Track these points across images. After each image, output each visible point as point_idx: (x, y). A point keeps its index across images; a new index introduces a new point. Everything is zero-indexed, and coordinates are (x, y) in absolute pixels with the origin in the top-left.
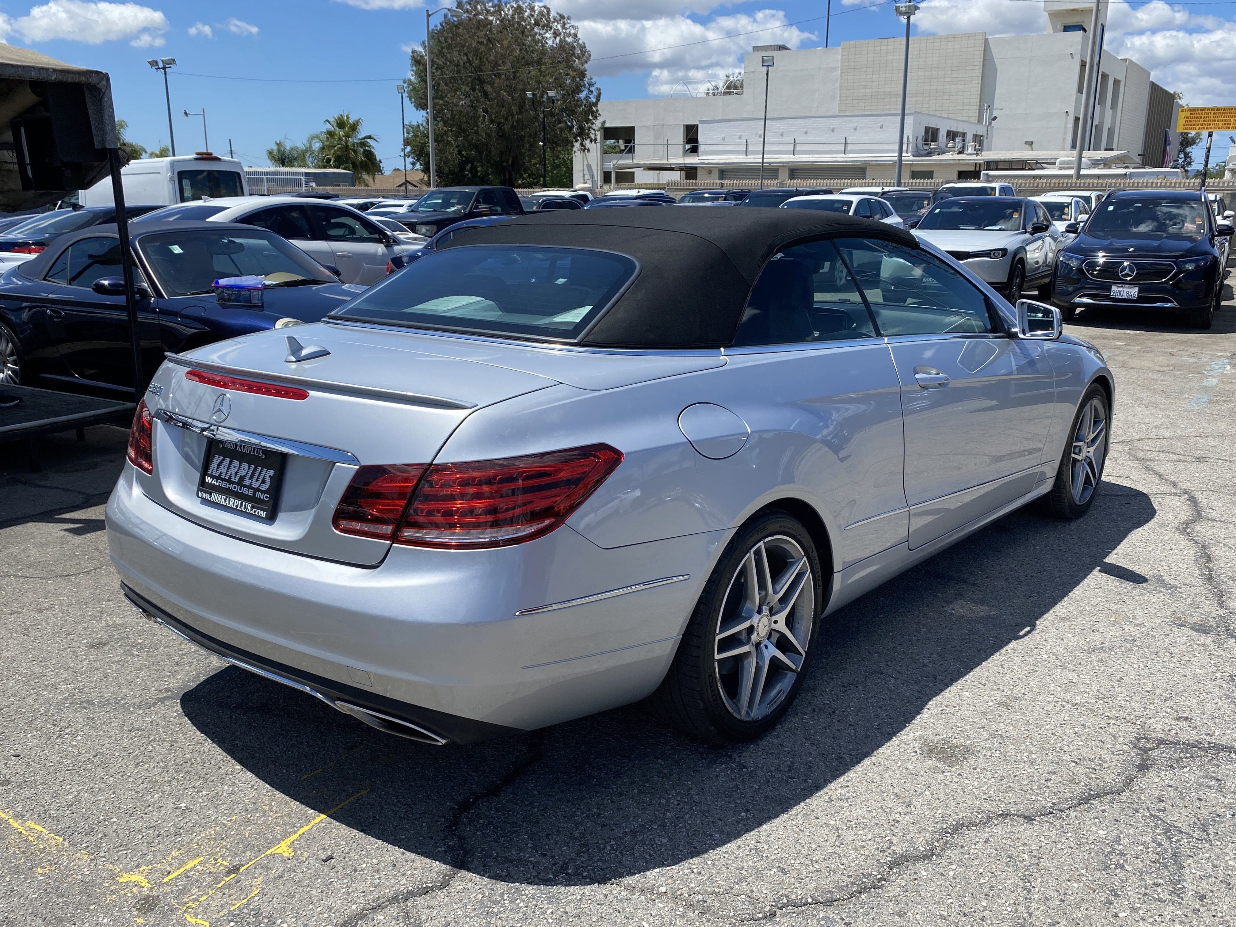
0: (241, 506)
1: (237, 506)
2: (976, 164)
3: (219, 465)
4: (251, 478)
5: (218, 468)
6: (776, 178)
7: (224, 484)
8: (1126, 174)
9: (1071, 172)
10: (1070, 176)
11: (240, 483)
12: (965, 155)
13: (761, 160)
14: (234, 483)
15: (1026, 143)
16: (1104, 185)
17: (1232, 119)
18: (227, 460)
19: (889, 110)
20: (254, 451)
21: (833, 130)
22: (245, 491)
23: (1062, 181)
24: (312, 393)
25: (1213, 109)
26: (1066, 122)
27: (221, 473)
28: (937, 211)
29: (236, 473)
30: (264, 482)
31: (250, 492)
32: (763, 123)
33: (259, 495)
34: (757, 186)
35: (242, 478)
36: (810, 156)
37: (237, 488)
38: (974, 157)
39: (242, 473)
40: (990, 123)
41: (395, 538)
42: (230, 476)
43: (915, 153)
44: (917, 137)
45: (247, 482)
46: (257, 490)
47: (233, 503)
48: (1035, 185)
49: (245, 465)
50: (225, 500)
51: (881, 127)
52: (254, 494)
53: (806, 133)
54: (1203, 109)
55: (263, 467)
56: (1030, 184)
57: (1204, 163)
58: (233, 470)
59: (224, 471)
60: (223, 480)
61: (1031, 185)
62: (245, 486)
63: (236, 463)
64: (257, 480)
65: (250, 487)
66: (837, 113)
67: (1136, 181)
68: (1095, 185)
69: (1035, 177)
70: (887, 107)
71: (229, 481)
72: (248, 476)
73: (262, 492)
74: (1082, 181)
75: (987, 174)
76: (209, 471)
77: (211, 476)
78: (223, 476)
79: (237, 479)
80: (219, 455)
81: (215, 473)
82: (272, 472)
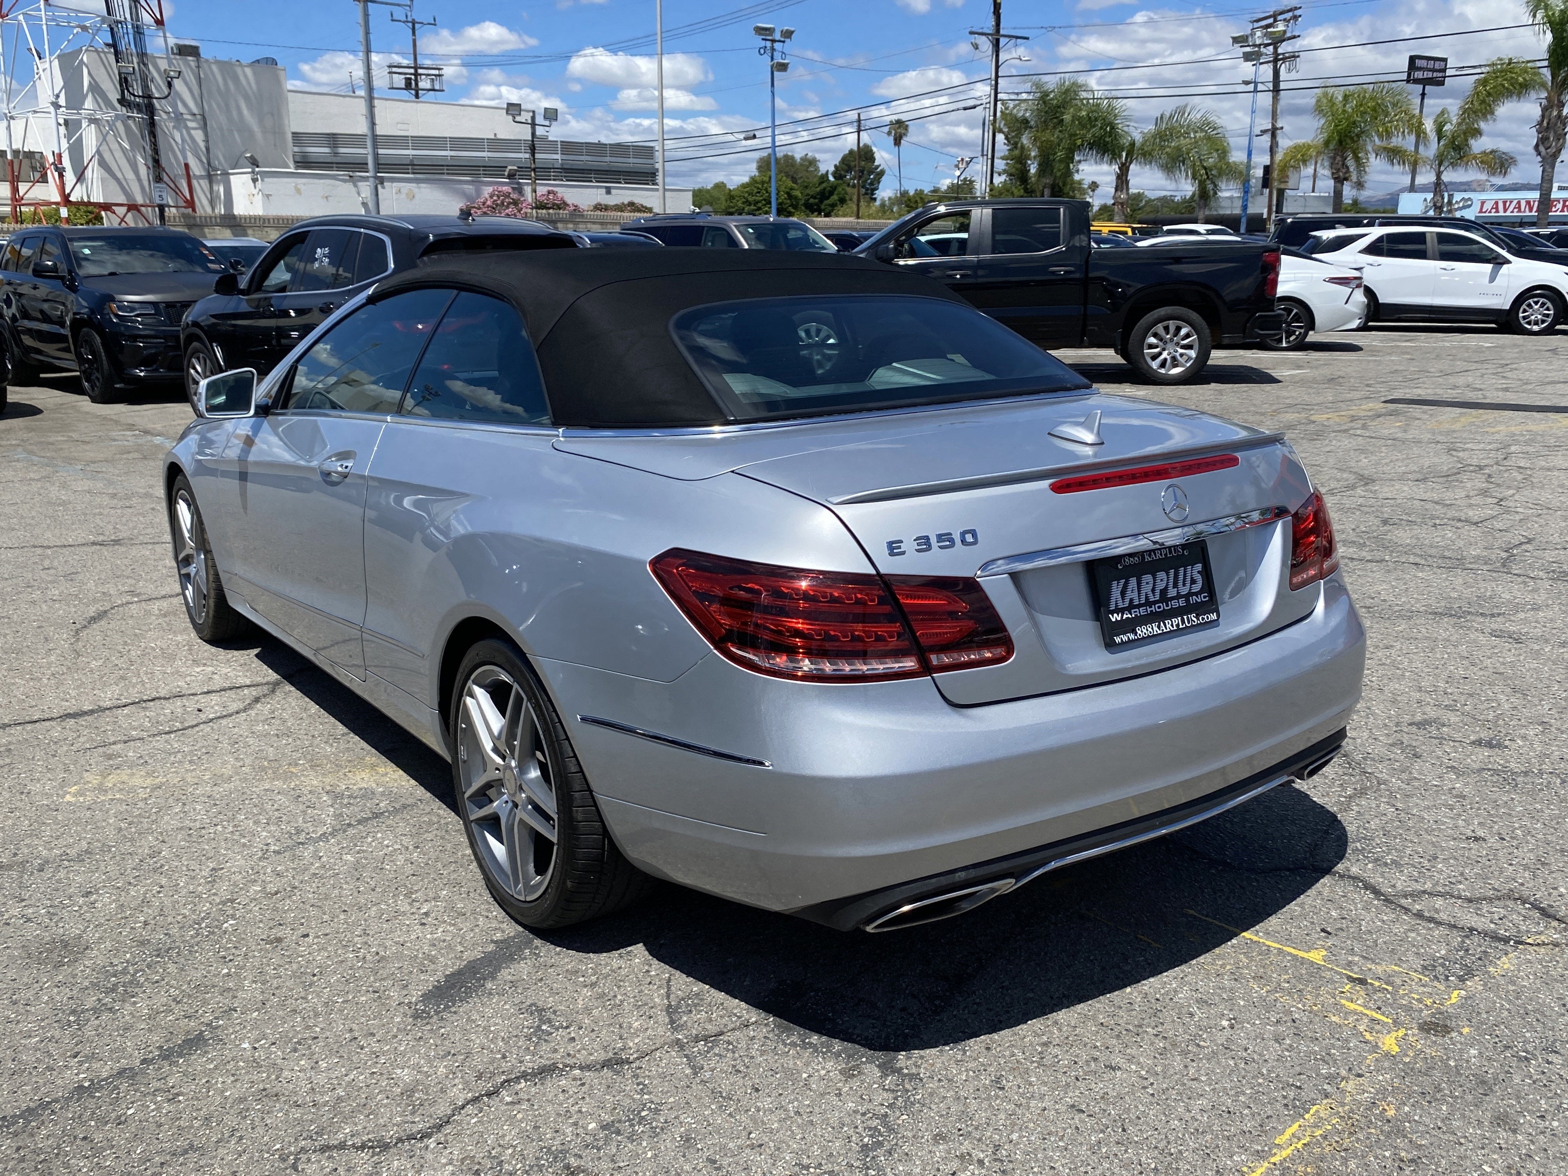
0: (1183, 622)
1: (1178, 625)
3: (1123, 593)
4: (1175, 585)
5: (1123, 599)
7: (1142, 611)
11: (1164, 597)
14: (1155, 603)
18: (1133, 581)
20: (1170, 552)
22: (1174, 604)
24: (1238, 455)
27: (1131, 600)
29: (1153, 590)
30: (1193, 582)
31: (1182, 602)
33: (1193, 599)
35: (1164, 592)
37: (1163, 606)
39: (1161, 586)
41: (1321, 575)
42: (1147, 598)
45: (1172, 593)
46: (1190, 594)
47: (1170, 625)
49: (1162, 575)
50: (1159, 627)
52: (1187, 601)
55: (1185, 567)
58: (1147, 589)
59: (1135, 595)
60: (1139, 606)
62: (1172, 598)
63: (1148, 578)
64: (1184, 585)
65: (1178, 597)
71: (1148, 603)
72: (1171, 584)
73: (1196, 594)
76: (1113, 607)
77: (1118, 611)
78: (1136, 602)
79: (1157, 598)
80: (1118, 580)
81: (1121, 605)
82: (1199, 567)
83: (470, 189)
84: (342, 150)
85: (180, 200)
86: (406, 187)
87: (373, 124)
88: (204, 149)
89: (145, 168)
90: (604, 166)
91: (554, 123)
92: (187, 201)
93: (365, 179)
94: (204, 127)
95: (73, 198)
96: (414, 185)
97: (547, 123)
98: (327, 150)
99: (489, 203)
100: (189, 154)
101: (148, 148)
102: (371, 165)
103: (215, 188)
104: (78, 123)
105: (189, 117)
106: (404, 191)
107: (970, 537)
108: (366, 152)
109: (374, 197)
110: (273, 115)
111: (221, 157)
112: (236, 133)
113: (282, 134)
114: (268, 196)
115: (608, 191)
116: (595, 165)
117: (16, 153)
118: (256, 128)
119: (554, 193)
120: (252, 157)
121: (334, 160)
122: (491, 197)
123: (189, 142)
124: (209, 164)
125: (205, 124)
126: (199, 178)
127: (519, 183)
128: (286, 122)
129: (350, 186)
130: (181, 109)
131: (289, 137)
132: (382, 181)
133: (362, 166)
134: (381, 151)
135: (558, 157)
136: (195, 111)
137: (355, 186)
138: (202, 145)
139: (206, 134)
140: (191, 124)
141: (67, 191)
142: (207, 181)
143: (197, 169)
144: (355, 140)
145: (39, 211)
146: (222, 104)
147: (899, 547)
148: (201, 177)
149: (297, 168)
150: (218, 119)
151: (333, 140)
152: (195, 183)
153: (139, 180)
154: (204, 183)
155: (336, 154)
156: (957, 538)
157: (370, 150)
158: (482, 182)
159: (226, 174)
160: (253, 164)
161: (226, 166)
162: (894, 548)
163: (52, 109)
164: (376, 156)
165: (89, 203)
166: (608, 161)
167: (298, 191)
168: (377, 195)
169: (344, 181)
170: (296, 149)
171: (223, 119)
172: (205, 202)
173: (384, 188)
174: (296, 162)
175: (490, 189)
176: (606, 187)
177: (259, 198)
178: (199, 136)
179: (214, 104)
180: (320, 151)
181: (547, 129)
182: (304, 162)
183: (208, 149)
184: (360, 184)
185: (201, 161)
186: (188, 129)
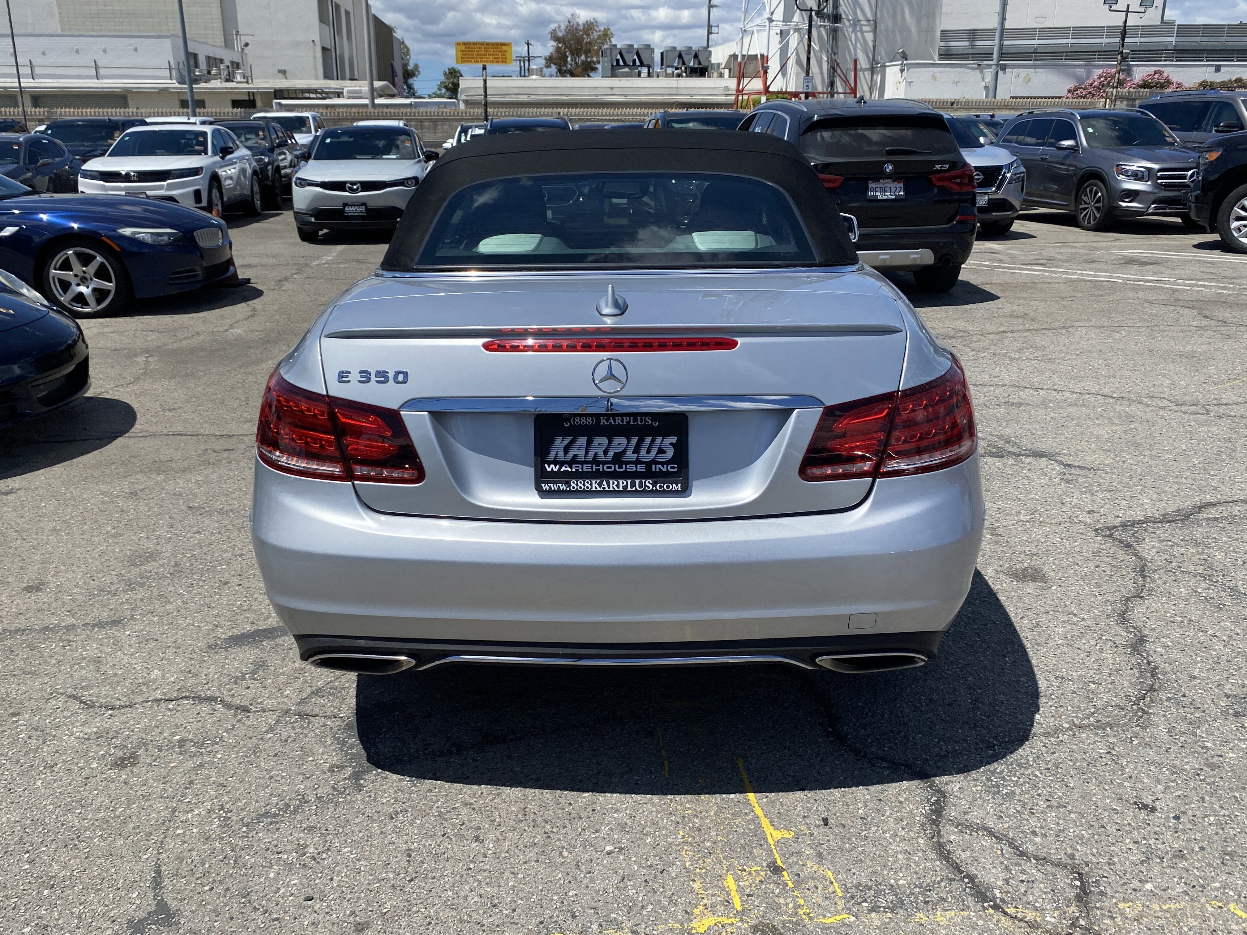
0: (633, 485)
1: (625, 487)
2: (249, 92)
3: (567, 449)
4: (636, 452)
5: (565, 453)
6: (16, 106)
7: (585, 468)
8: (411, 104)
9: (366, 101)
10: (366, 106)
11: (617, 461)
12: (235, 83)
13: (17, 85)
14: (605, 463)
15: (280, 71)
16: (401, 114)
17: (500, 54)
18: (582, 440)
19: (122, 31)
20: (635, 420)
21: (77, 52)
22: (631, 468)
23: (361, 110)
24: (740, 340)
25: (482, 44)
26: (314, 52)
27: (575, 456)
28: (328, 141)
29: (605, 452)
30: (661, 451)
31: (641, 468)
32: (11, 41)
33: (657, 467)
34: (18, 115)
35: (619, 455)
36: (55, 81)
37: (613, 468)
38: (245, 85)
39: (617, 449)
40: (243, 50)
41: (875, 473)
42: (595, 457)
43: (179, 80)
44: (179, 63)
45: (630, 457)
46: (654, 462)
47: (616, 484)
48: (336, 114)
49: (620, 440)
50: (599, 484)
51: (136, 50)
52: (650, 468)
53: (44, 54)
54: (475, 44)
55: (654, 437)
56: (330, 113)
57: (483, 94)
58: (598, 449)
59: (581, 453)
60: (584, 463)
61: (332, 114)
62: (629, 462)
63: (601, 440)
64: (648, 452)
65: (638, 462)
66: (60, 32)
67: (428, 110)
68: (392, 114)
69: (327, 106)
70: (118, 28)
71: (596, 462)
72: (630, 451)
73: (662, 463)
74: (380, 110)
75: (280, 104)
76: (551, 458)
77: (555, 462)
78: (581, 458)
79: (610, 457)
80: (564, 436)
81: (561, 458)
82: (674, 439)
83: (1081, 71)
84: (978, 43)
85: (848, 89)
86: (1024, 72)
87: (1003, 19)
88: (872, 47)
89: (826, 63)
90: (1219, 46)
91: (1149, 9)
92: (851, 89)
93: (990, 66)
94: (875, 31)
95: (770, 89)
96: (1032, 70)
97: (1142, 9)
98: (967, 43)
99: (1096, 84)
100: (859, 51)
101: (829, 49)
102: (995, 56)
103: (875, 77)
104: (788, 32)
105: (865, 23)
106: (1022, 75)
107: (401, 377)
108: (993, 44)
109: (993, 82)
110: (928, 17)
111: (883, 53)
112: (897, 33)
113: (933, 31)
114: (910, 83)
115: (1218, 69)
116: (1209, 45)
117: (744, 56)
118: (914, 29)
119: (1161, 73)
120: (903, 52)
121: (971, 51)
122: (1099, 78)
123: (862, 42)
124: (874, 57)
125: (876, 27)
126: (864, 70)
127: (1129, 65)
128: (938, 22)
129: (978, 72)
130: (860, 16)
131: (939, 33)
132: (1004, 68)
133: (988, 55)
134: (1006, 43)
135: (1173, 39)
136: (871, 18)
137: (981, 72)
138: (871, 44)
139: (875, 37)
140: (865, 28)
141: (768, 84)
142: (870, 72)
143: (863, 63)
144: (988, 33)
145: (750, 99)
146: (891, 10)
147: (347, 377)
148: (866, 70)
149: (940, 59)
150: (887, 23)
151: (973, 34)
152: (860, 74)
153: (822, 73)
154: (868, 74)
155: (973, 46)
156: (391, 375)
157: (997, 41)
158: (1095, 65)
159: (884, 67)
160: (903, 58)
161: (885, 59)
162: (343, 377)
163: (767, 23)
164: (1001, 46)
165: (786, 92)
166: (1224, 41)
167: (934, 78)
168: (996, 80)
169: (973, 69)
170: (942, 44)
171: (890, 24)
172: (866, 89)
173: (1005, 73)
174: (940, 55)
175: (1100, 71)
176: (1217, 66)
177: (903, 85)
178: (870, 37)
179: (885, 11)
180: (962, 44)
181: (1142, 15)
182: (947, 55)
183: (874, 47)
184: (986, 70)
185: (868, 57)
186: (862, 31)
